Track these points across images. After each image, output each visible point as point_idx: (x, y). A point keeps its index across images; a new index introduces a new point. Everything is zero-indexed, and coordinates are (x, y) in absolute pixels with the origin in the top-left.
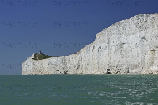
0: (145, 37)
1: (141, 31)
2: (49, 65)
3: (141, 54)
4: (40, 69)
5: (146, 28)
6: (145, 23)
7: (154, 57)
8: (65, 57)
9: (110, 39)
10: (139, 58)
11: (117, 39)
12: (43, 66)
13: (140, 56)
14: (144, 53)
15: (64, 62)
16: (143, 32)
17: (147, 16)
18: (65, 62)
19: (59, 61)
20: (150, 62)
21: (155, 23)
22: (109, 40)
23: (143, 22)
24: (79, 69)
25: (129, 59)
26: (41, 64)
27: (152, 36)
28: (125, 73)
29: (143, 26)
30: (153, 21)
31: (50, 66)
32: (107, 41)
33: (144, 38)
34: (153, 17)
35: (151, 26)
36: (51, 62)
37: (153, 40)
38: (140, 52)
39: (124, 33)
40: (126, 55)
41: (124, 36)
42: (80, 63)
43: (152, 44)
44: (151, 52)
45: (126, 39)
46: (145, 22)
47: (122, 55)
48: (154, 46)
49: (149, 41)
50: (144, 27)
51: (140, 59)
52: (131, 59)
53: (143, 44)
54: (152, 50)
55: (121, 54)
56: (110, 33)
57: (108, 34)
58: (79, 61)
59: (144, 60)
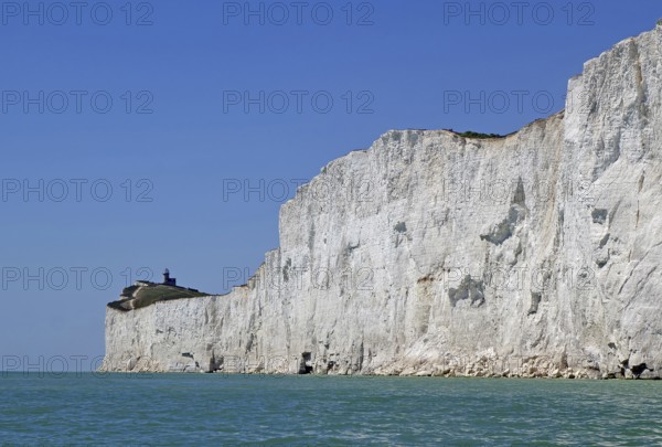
0: (404, 223)
1: (394, 198)
2: (158, 331)
3: (393, 291)
4: (130, 348)
5: (409, 188)
6: (404, 167)
7: (430, 307)
8: (214, 300)
9: (316, 230)
10: (389, 310)
11: (334, 228)
12: (142, 339)
13: (391, 301)
14: (403, 290)
15: (210, 319)
16: (399, 203)
17: (413, 140)
18: (213, 321)
19: (193, 317)
20: (418, 324)
21: (436, 168)
22: (312, 234)
23: (401, 165)
24: (253, 350)
25: (362, 310)
26: (135, 329)
27: (425, 220)
28: (350, 372)
29: (401, 180)
30: (429, 158)
31: (161, 336)
32: (306, 237)
33: (401, 228)
34: (432, 145)
35: (425, 181)
36: (167, 321)
37: (430, 238)
38: (390, 283)
39: (353, 206)
40: (356, 295)
41: (353, 217)
42: (257, 324)
43: (423, 252)
44: (422, 284)
45: (358, 231)
46: (407, 161)
47: (345, 295)
48: (429, 262)
49: (416, 239)
50: (402, 183)
51: (391, 314)
52: (368, 312)
53: (401, 253)
54: (424, 276)
55: (342, 292)
56: (316, 205)
57: (310, 209)
58: (253, 317)
59: (404, 317)
